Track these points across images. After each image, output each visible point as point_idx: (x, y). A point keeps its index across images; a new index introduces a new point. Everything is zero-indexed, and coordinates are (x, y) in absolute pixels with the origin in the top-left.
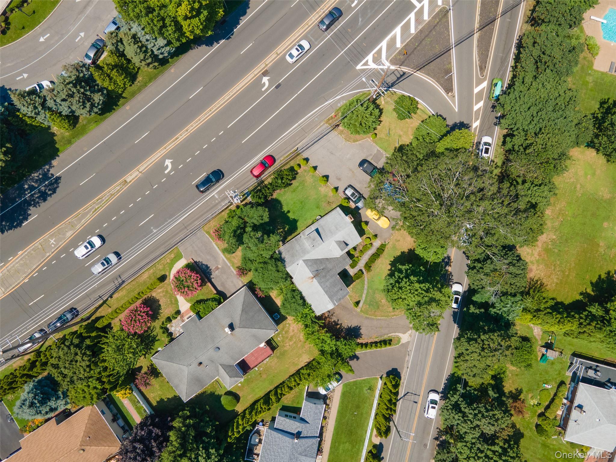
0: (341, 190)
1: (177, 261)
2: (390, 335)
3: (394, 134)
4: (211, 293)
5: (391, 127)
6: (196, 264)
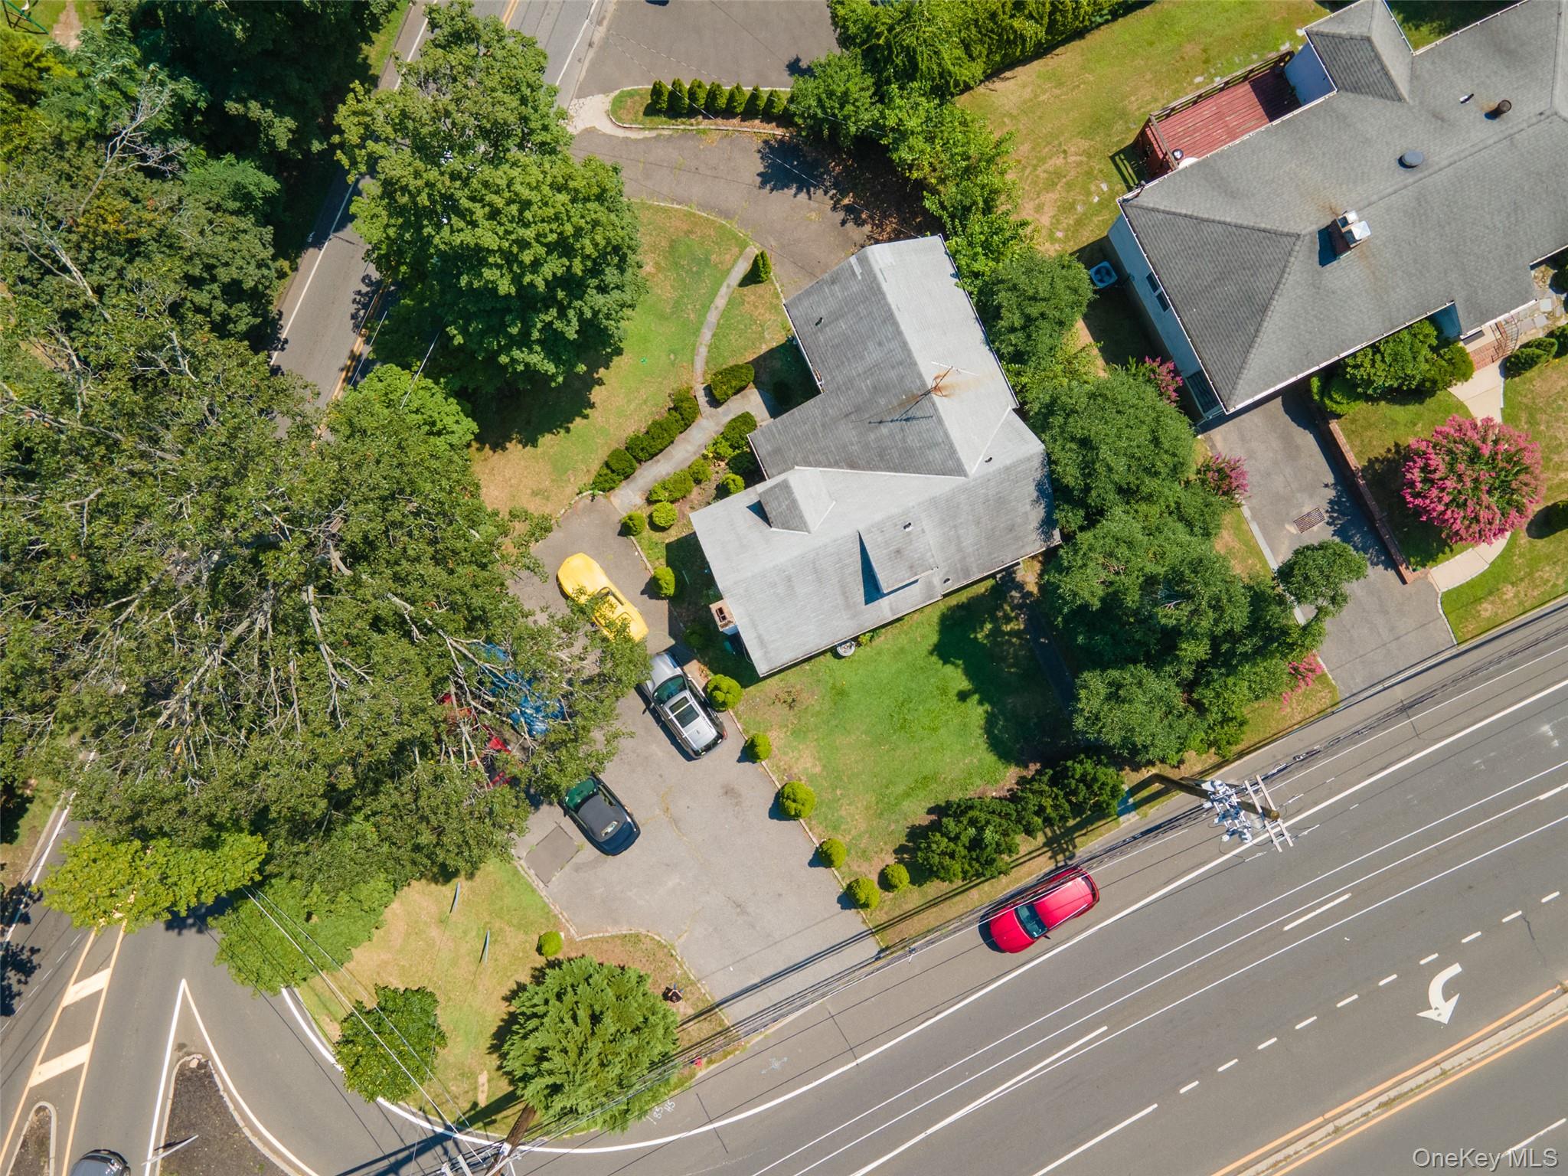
0: (733, 745)
1: (1471, 584)
2: (647, 134)
3: (465, 933)
4: (1353, 421)
5: (473, 968)
6: (1388, 555)
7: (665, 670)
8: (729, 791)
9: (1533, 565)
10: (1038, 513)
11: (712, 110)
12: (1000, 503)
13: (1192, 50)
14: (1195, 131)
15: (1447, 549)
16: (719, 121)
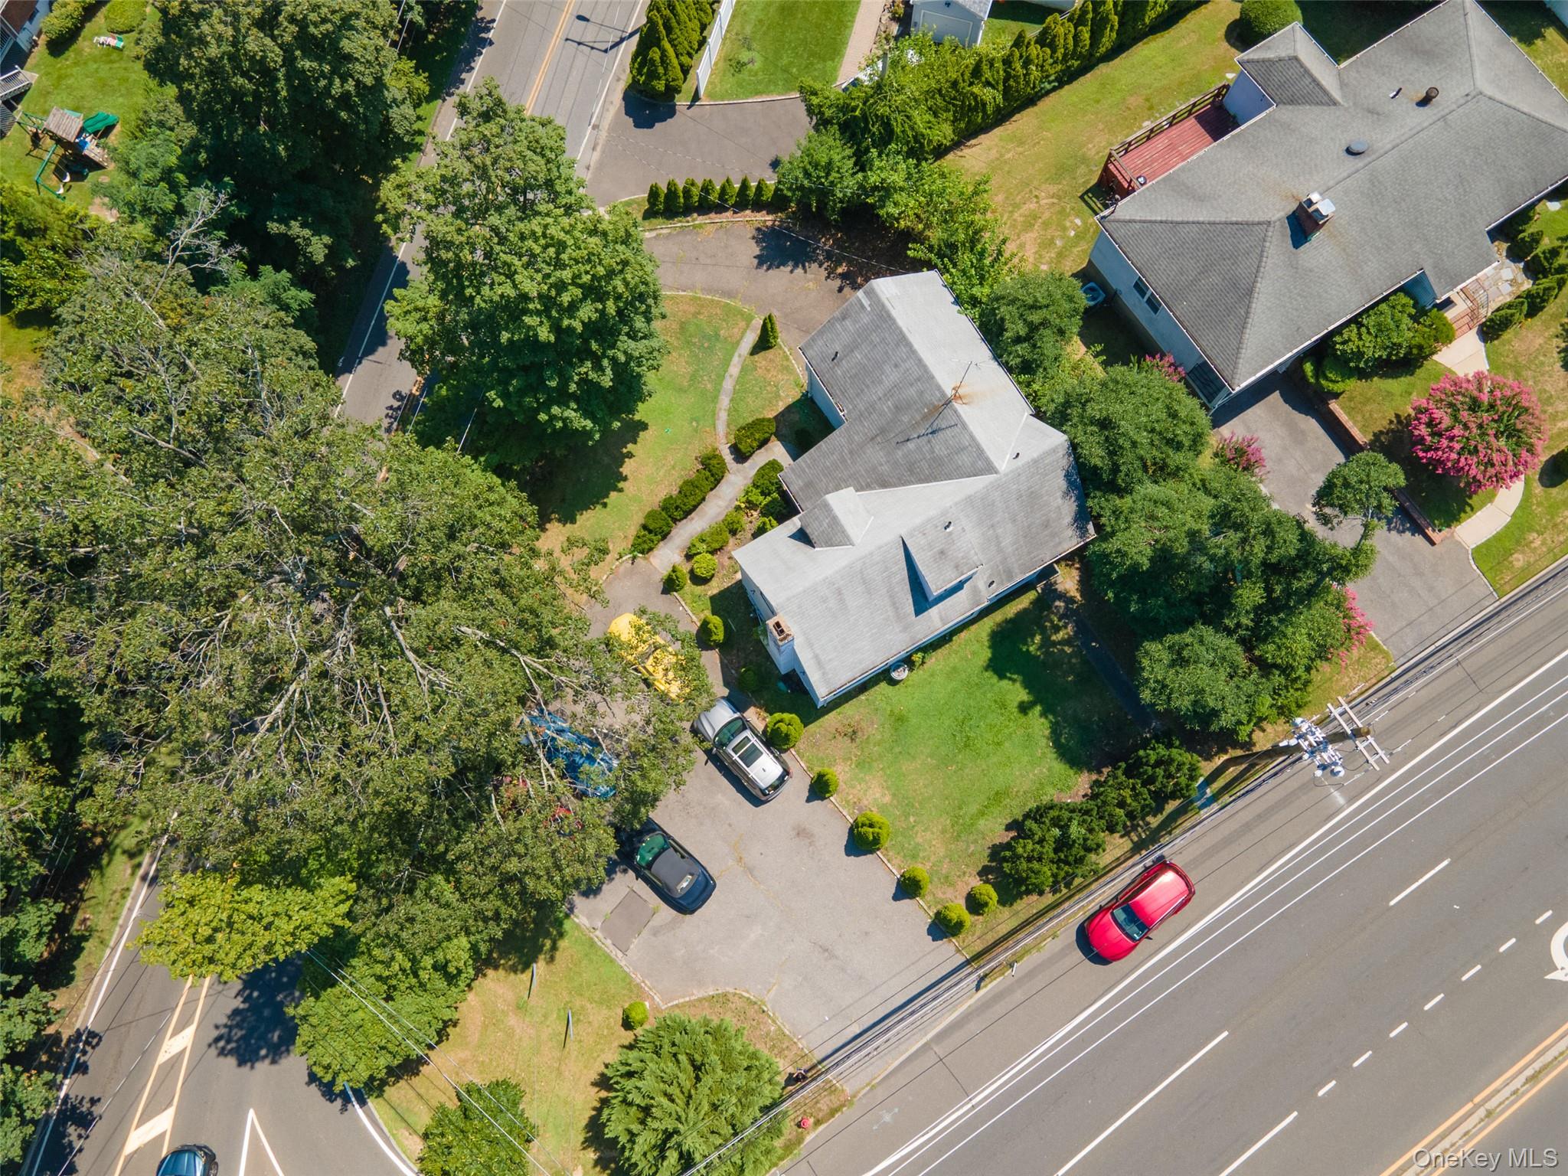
0: (798, 785)
1: (1498, 538)
3: (545, 1016)
4: (1351, 399)
5: (557, 1054)
6: (1413, 522)
7: (723, 715)
8: (801, 832)
9: (1553, 509)
10: (1068, 508)
11: (704, 206)
12: (1032, 499)
13: (1134, 101)
14: (1153, 162)
15: (1468, 509)
16: (713, 215)
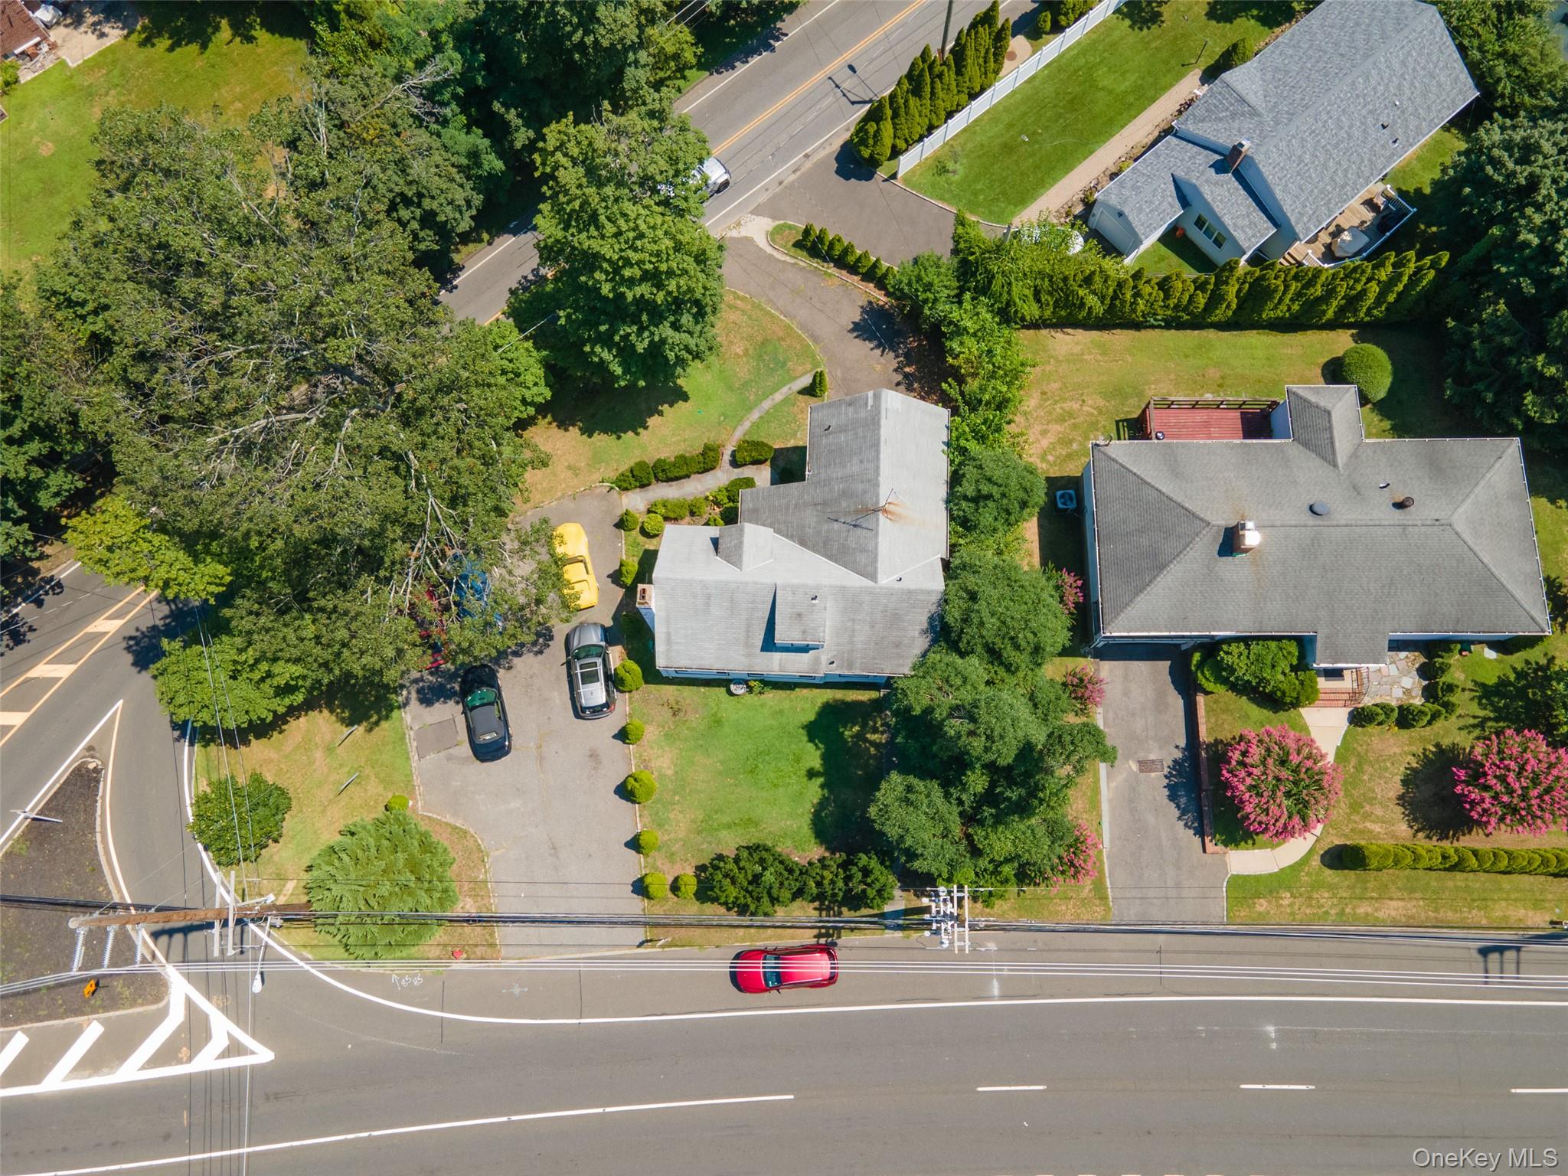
0: (612, 722)
1: (1257, 878)
2: (788, 259)
3: (341, 766)
4: (1216, 702)
5: (331, 796)
6: (1201, 825)
7: (594, 638)
8: (594, 756)
9: (1316, 886)
10: (923, 642)
11: (841, 262)
12: (895, 619)
13: (1213, 373)
14: (1184, 427)
15: (1250, 842)
16: (844, 272)
